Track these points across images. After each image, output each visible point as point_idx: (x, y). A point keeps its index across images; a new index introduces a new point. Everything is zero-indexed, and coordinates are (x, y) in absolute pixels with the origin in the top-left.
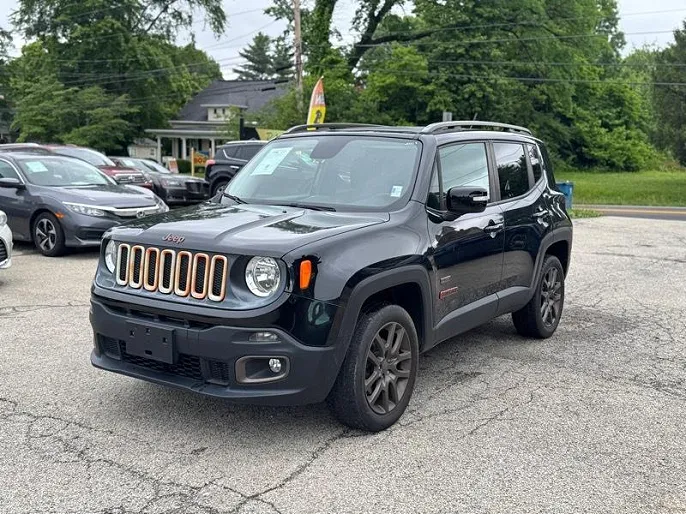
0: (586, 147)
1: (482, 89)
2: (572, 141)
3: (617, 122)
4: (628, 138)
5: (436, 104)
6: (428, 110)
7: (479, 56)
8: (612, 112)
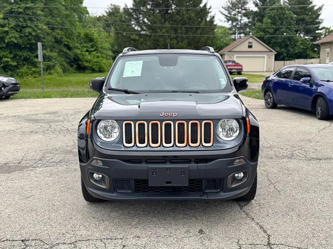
0: (81, 61)
1: (34, 31)
2: (74, 58)
3: (92, 49)
4: (98, 57)
5: (10, 38)
6: (6, 41)
7: (31, 14)
8: (89, 45)
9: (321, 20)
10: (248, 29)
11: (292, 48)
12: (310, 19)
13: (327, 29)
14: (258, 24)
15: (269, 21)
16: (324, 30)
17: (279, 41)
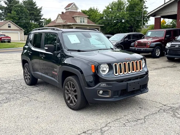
9: (42, 14)
10: (2, 17)
11: (29, 28)
12: (36, 13)
13: (45, 19)
14: (9, 14)
15: (15, 13)
16: (44, 20)
17: (22, 24)
